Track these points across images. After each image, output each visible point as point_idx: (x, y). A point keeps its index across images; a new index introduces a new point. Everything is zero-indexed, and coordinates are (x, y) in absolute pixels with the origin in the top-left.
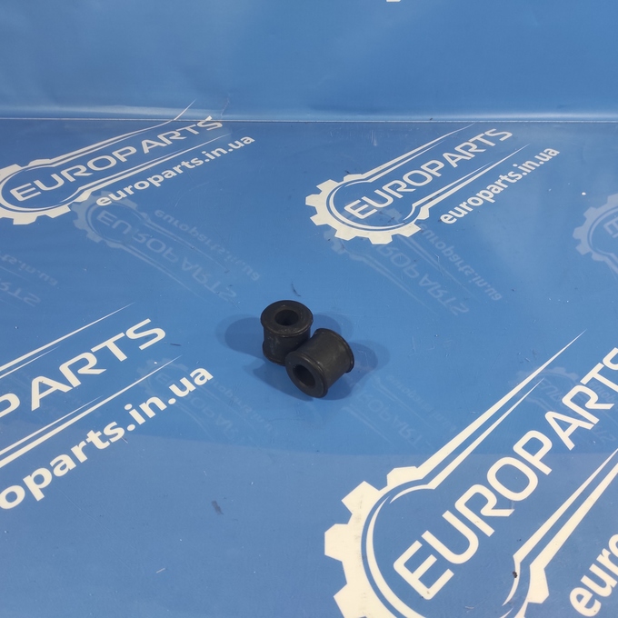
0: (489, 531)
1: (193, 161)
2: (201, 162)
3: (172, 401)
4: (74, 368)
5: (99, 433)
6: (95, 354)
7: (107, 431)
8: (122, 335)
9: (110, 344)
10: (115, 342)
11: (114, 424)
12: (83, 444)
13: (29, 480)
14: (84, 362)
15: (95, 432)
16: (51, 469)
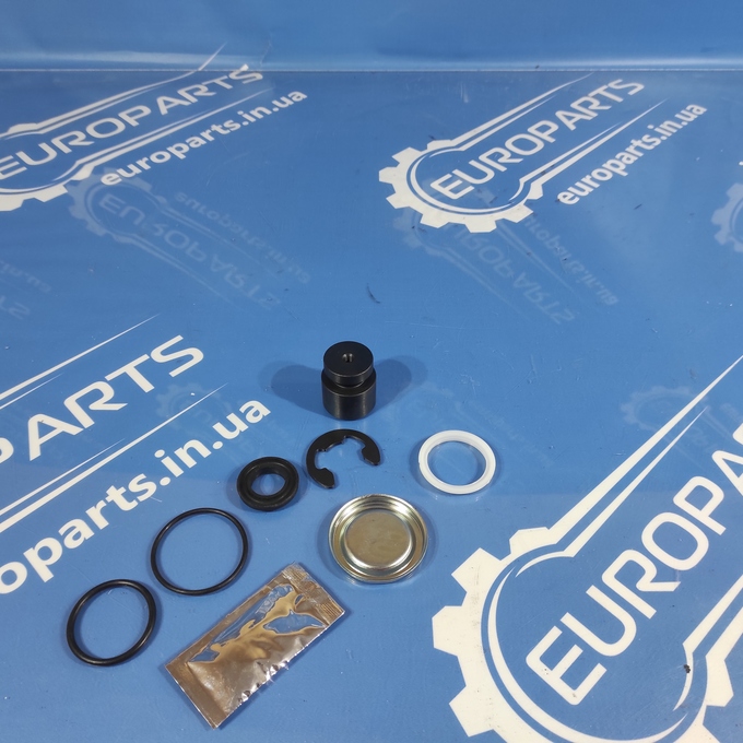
0: (648, 611)
1: (227, 124)
2: (238, 126)
3: (218, 445)
4: (84, 403)
5: (123, 490)
6: (111, 383)
7: (134, 486)
8: (145, 358)
9: (130, 369)
10: (138, 368)
11: (142, 476)
12: (101, 504)
13: (31, 555)
14: (97, 395)
15: (118, 488)
16: (61, 539)
